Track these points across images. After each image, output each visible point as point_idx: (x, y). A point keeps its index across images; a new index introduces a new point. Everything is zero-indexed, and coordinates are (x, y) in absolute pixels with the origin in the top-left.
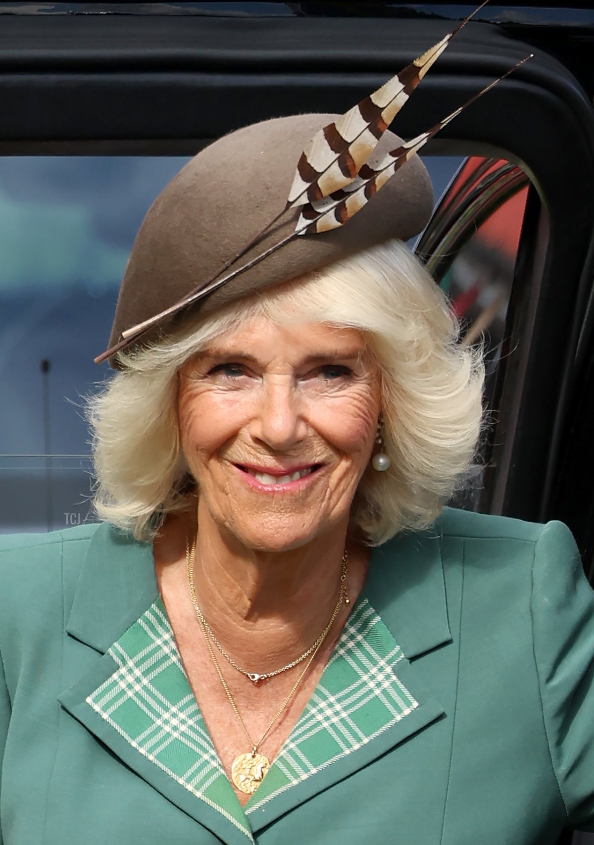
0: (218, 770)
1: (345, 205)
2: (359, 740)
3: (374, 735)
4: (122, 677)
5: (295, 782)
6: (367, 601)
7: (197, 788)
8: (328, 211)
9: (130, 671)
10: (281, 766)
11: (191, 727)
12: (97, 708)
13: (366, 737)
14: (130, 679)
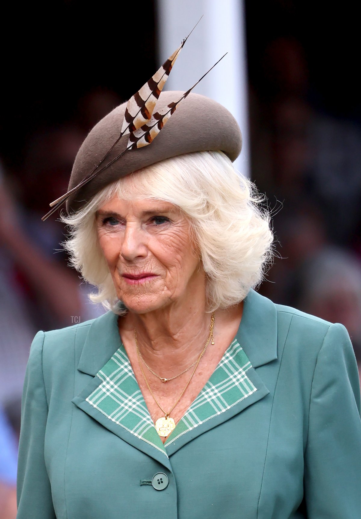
0: (150, 425)
1: (149, 133)
2: (225, 407)
3: (233, 405)
4: (104, 386)
5: (191, 429)
6: (236, 340)
7: (139, 434)
8: (141, 137)
9: (108, 383)
10: (184, 421)
11: (138, 406)
12: (91, 403)
13: (229, 406)
14: (108, 387)
